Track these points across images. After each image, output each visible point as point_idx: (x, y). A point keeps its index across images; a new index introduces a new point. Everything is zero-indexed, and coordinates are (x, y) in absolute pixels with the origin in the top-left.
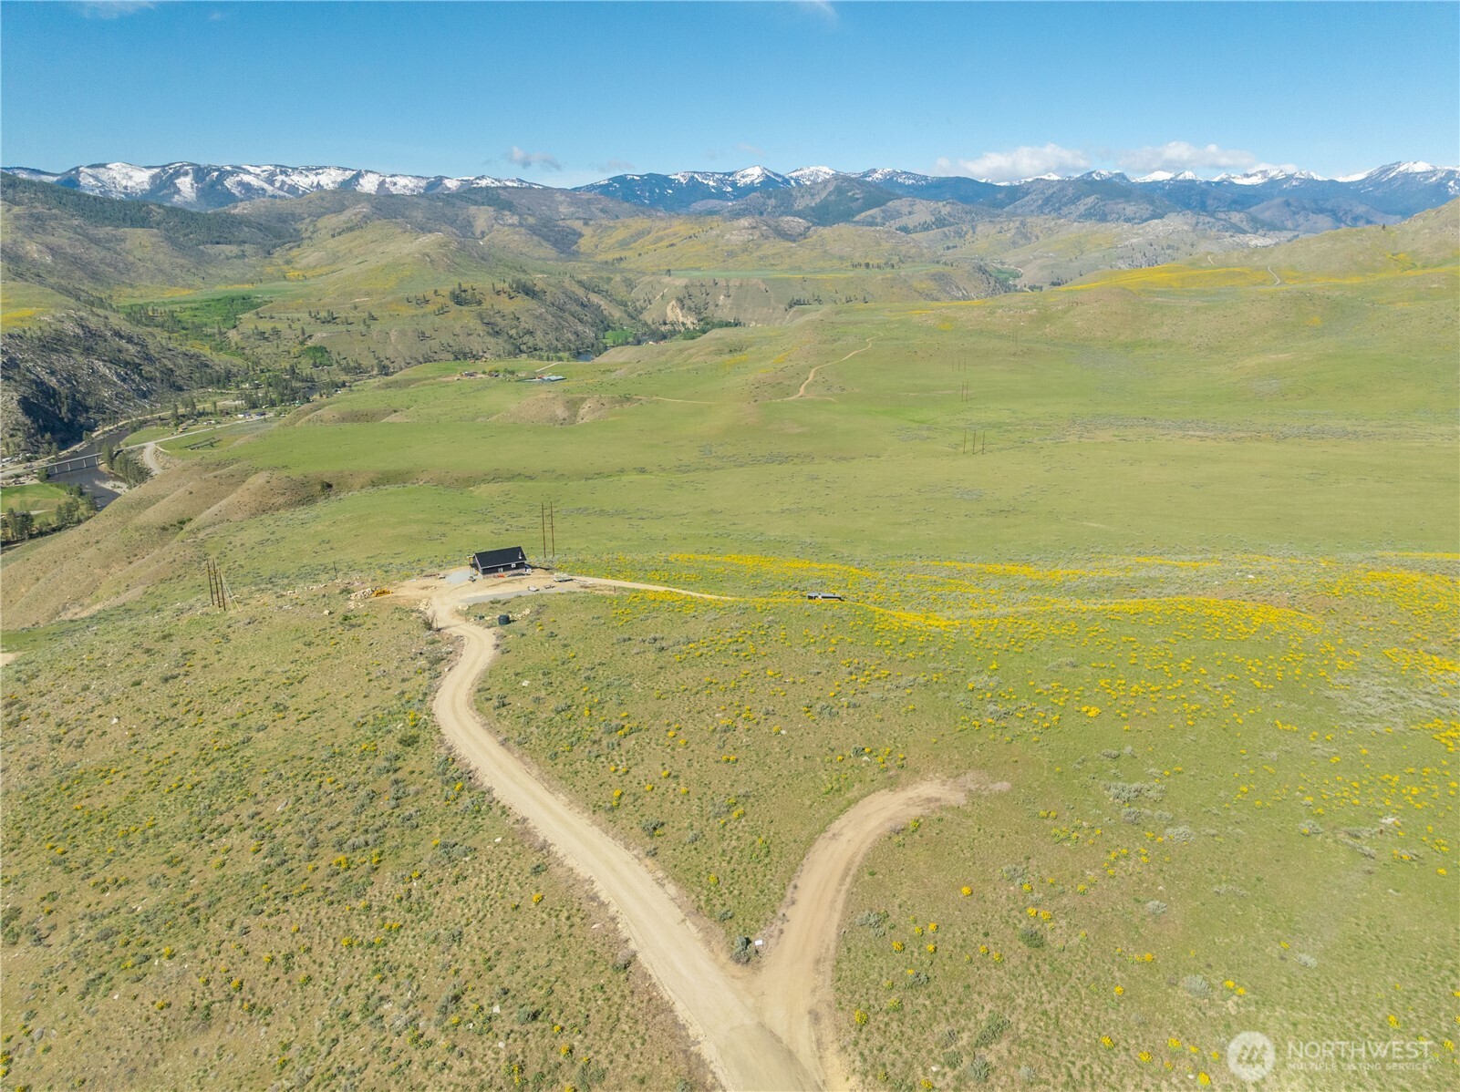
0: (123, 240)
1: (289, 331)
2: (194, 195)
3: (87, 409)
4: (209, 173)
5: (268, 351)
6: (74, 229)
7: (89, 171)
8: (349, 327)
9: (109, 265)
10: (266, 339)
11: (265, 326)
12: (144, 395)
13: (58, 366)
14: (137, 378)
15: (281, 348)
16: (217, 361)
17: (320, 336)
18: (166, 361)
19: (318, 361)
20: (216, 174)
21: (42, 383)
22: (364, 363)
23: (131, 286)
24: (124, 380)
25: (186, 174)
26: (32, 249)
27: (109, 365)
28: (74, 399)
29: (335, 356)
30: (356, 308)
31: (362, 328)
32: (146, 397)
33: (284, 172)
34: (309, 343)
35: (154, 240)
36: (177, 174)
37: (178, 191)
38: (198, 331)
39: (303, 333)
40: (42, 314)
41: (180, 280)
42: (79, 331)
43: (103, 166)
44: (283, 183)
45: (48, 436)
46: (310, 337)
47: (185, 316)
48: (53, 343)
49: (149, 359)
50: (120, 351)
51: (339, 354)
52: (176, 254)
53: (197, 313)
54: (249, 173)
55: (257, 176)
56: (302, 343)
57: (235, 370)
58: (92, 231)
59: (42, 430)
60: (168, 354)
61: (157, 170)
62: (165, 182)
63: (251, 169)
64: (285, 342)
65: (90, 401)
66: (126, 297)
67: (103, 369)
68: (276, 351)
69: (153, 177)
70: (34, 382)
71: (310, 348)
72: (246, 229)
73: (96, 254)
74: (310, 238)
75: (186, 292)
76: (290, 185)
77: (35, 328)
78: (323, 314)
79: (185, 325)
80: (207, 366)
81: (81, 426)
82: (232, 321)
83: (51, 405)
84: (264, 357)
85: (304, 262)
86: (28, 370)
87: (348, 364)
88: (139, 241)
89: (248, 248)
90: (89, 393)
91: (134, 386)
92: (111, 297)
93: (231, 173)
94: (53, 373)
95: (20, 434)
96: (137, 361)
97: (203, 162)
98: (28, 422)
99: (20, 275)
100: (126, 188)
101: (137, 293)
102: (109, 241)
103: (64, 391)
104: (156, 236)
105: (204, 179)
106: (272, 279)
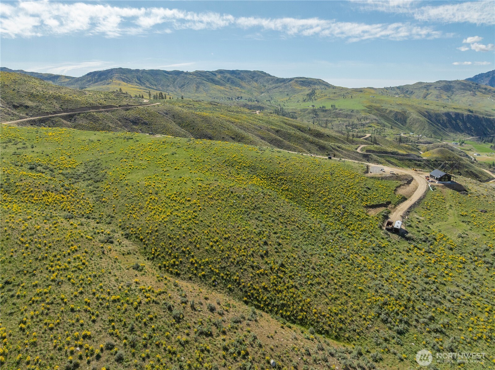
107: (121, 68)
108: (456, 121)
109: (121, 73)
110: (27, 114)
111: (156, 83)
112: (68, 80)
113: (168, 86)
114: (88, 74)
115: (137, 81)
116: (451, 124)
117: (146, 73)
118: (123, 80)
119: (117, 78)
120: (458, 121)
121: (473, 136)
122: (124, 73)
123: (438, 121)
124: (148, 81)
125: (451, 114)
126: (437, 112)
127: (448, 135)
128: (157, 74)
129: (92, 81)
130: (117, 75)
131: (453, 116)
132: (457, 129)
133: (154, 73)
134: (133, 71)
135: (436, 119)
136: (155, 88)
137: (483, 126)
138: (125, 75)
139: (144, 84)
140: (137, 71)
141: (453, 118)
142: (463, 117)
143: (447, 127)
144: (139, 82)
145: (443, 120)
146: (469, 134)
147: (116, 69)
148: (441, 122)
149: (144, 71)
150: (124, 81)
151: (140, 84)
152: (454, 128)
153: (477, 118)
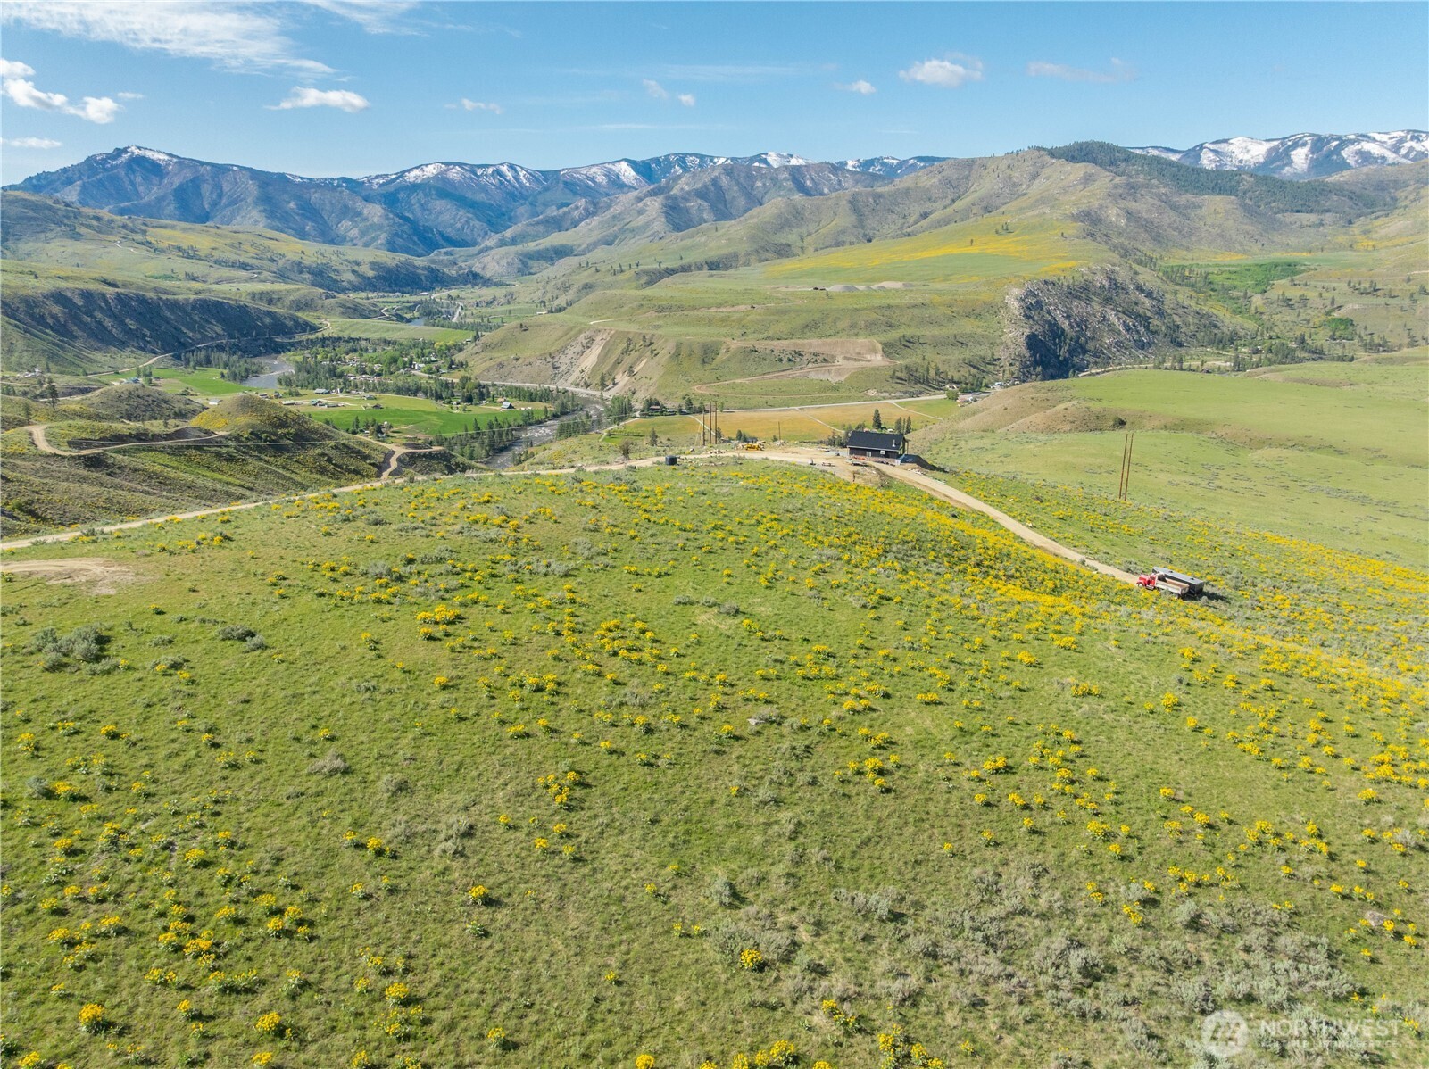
0: (1200, 207)
1: (1318, 300)
2: (1305, 166)
3: (1085, 352)
4: (1328, 142)
5: (1288, 318)
6: (1159, 197)
7: (1212, 147)
8: (1391, 301)
9: (1174, 229)
10: (1291, 306)
11: (1294, 293)
12: (1143, 347)
13: (1075, 311)
14: (1142, 330)
15: (1301, 318)
16: (1227, 322)
17: (1351, 307)
18: (1176, 318)
19: (1338, 334)
20: (1335, 143)
21: (1056, 324)
22: (1392, 340)
23: (1188, 249)
24: (1128, 330)
25: (1304, 144)
26: (1113, 214)
27: (1121, 315)
28: (1077, 342)
29: (1360, 330)
30: (1409, 280)
31: (1406, 303)
32: (1143, 348)
33: (1416, 138)
34: (1336, 315)
35: (1229, 206)
36: (1295, 145)
37: (1290, 162)
38: (1225, 293)
39: (1333, 303)
40: (1081, 266)
41: (1237, 246)
42: (1106, 283)
43: (1226, 141)
44: (1412, 149)
45: (1039, 369)
46: (1340, 307)
47: (1218, 279)
48: (1081, 292)
49: (1161, 313)
50: (1136, 304)
51: (1366, 328)
52: (1246, 221)
53: (1233, 276)
54: (1374, 140)
55: (1382, 143)
56: (1328, 314)
57: (1242, 333)
58: (1175, 198)
59: (1036, 363)
60: (1181, 311)
61: (1276, 143)
62: (1280, 155)
63: (1378, 137)
64: (1309, 311)
65: (1091, 345)
66: (1176, 258)
67: (1114, 319)
68: (1295, 319)
69: (1270, 150)
70: (1049, 322)
71: (1334, 320)
72: (1335, 198)
73: (1170, 217)
74: (1406, 207)
75: (1240, 257)
76: (1418, 152)
77: (1069, 278)
78: (1366, 285)
79: (1216, 287)
80: (1215, 326)
81: (1073, 366)
82: (1263, 286)
83: (1055, 344)
84: (1280, 324)
85: (1383, 232)
86: (1049, 313)
87: (1372, 340)
88: (1216, 206)
89: (1329, 217)
90: (1093, 338)
91: (1136, 337)
92: (1161, 258)
93: (1352, 142)
94: (1068, 317)
95: (1017, 364)
96: (1149, 314)
97: (1324, 132)
98: (1028, 355)
99: (1091, 235)
100: (1241, 161)
101: (1190, 256)
102: (1186, 207)
103: (1070, 333)
104: (1232, 203)
105: (1321, 149)
106: (1340, 247)
108: (92, 316)
116: (84, 326)
120: (98, 314)
121: (155, 353)
123: (41, 320)
125: (69, 294)
126: (22, 292)
127: (92, 361)
131: (80, 303)
132: (103, 338)
135: (32, 316)
137: (167, 321)
141: (79, 308)
142: (106, 301)
143: (74, 337)
145: (54, 317)
146: (143, 349)
148: (50, 321)
152: (96, 336)
153: (143, 301)
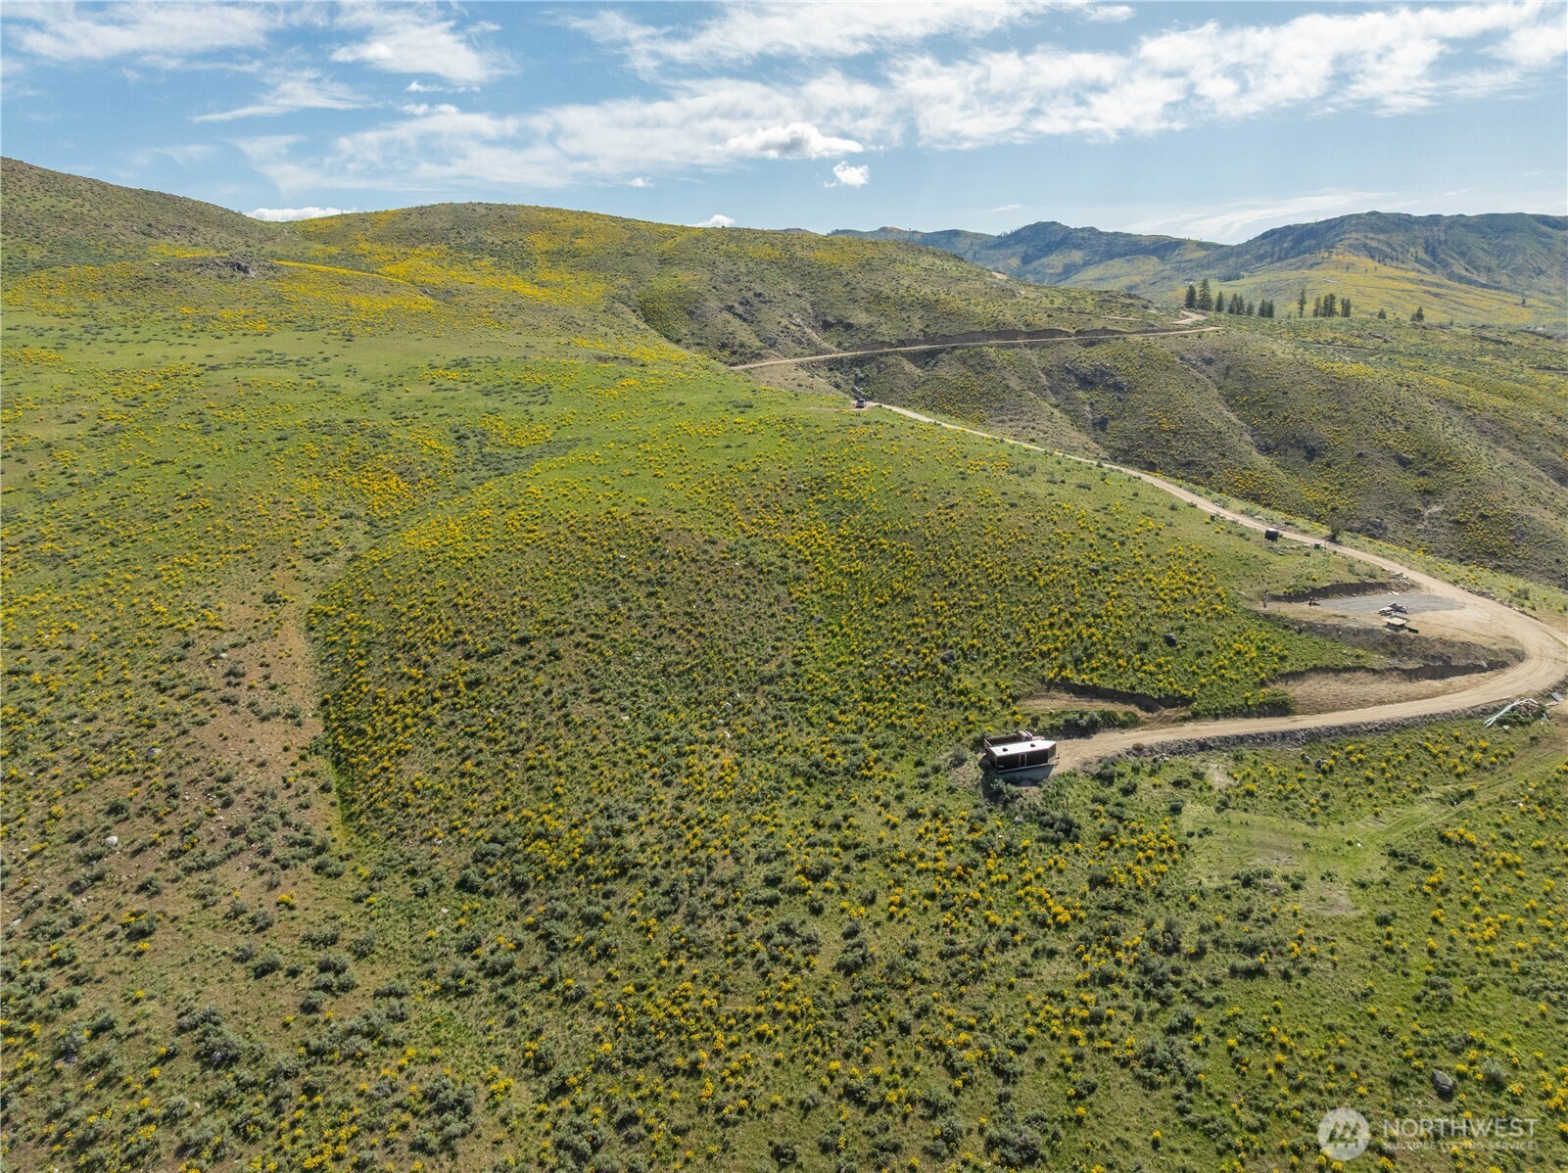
107: (1374, 213)
109: (1373, 228)
110: (839, 345)
111: (1493, 262)
112: (1203, 253)
113: (1541, 272)
114: (1264, 236)
115: (1422, 255)
117: (1465, 226)
118: (1371, 253)
119: (1351, 246)
122: (1382, 231)
124: (1463, 254)
128: (1508, 230)
129: (1272, 255)
130: (1354, 235)
133: (1498, 228)
134: (1419, 220)
136: (1483, 280)
138: (1382, 237)
139: (1446, 265)
140: (1434, 220)
144: (1427, 258)
147: (1359, 216)
149: (1459, 222)
150: (1373, 257)
151: (1430, 266)
